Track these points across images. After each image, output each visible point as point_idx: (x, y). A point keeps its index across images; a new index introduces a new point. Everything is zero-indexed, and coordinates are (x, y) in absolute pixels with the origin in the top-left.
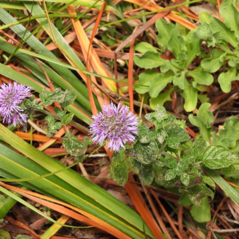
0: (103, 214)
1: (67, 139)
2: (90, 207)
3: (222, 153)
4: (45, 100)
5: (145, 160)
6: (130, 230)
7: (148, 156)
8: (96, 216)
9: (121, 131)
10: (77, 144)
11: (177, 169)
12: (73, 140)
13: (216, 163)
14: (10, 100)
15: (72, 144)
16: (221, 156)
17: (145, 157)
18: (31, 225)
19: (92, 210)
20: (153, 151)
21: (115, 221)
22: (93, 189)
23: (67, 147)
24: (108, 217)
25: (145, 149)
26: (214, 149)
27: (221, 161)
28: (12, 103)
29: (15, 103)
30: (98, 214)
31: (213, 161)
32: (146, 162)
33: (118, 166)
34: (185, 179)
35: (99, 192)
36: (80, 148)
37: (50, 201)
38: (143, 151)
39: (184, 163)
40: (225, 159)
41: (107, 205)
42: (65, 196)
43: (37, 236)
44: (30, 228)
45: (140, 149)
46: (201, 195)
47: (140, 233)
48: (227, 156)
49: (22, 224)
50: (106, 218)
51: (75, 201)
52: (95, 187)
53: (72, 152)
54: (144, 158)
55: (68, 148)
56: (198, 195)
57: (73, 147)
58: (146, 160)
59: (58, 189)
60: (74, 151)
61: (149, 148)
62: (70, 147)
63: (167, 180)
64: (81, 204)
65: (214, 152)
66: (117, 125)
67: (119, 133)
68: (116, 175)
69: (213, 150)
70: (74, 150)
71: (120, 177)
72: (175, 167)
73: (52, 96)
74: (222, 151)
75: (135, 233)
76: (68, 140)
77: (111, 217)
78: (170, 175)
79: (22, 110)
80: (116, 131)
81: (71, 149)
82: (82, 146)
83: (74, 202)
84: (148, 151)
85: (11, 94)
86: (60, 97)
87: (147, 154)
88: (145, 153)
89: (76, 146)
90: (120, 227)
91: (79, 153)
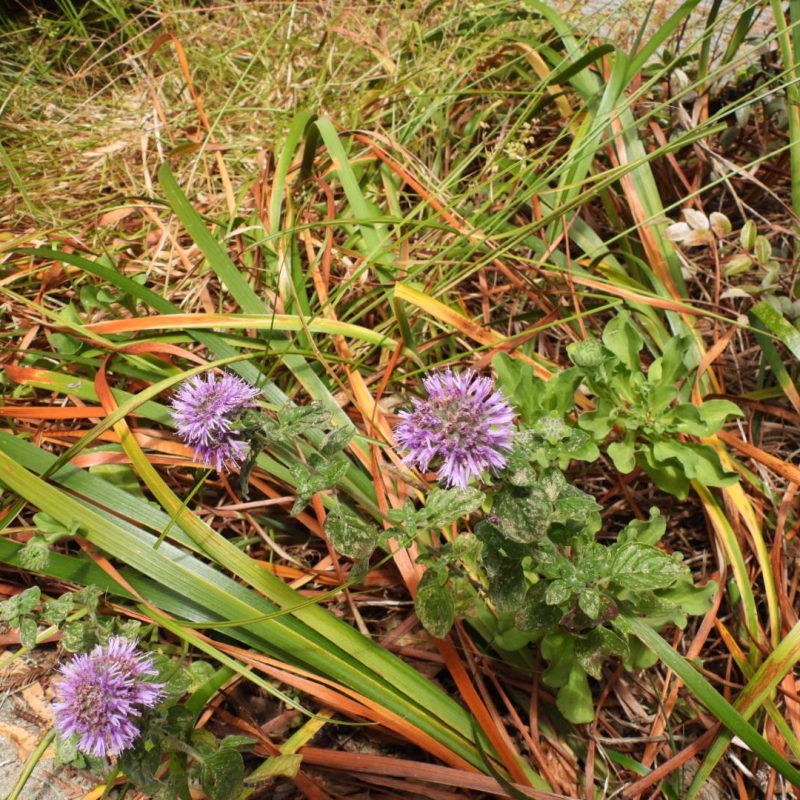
0: (399, 703)
1: (335, 520)
2: (375, 688)
3: (652, 561)
4: (290, 424)
5: (519, 534)
6: (448, 736)
7: (528, 523)
8: (384, 705)
9: (475, 435)
10: (355, 530)
11: (574, 580)
12: (348, 521)
13: (641, 580)
14: (210, 407)
15: (345, 532)
16: (650, 566)
17: (520, 526)
18: (263, 727)
19: (379, 696)
20: (540, 511)
21: (419, 716)
22: (380, 656)
23: (333, 538)
24: (408, 708)
25: (521, 506)
26: (635, 552)
27: (650, 576)
28: (213, 414)
29: (219, 412)
30: (389, 702)
31: (635, 577)
32: (523, 537)
33: (432, 596)
34: (590, 602)
35: (390, 662)
36: (361, 540)
37: (300, 676)
38: (516, 512)
39: (588, 566)
40: (658, 574)
41: (406, 687)
42: (328, 664)
43: (274, 746)
44: (261, 731)
45: (509, 507)
46: (603, 653)
47: (467, 744)
48: (661, 568)
49: (246, 724)
50: (402, 710)
51: (348, 676)
52: (382, 653)
53: (345, 548)
54: (516, 527)
55: (337, 539)
56: (596, 654)
57: (347, 538)
58: (523, 532)
59: (314, 650)
60: (349, 547)
61: (528, 504)
62: (340, 538)
63: (552, 603)
64: (357, 681)
65: (634, 558)
66: (465, 419)
67: (470, 440)
68: (428, 615)
69: (631, 555)
70: (348, 543)
71: (437, 619)
72: (569, 574)
73: (304, 415)
74: (651, 556)
75: (457, 741)
76: (337, 522)
77: (413, 708)
78: (558, 592)
79: (237, 432)
80: (462, 436)
81: (342, 542)
82: (365, 536)
83: (344, 678)
84: (528, 511)
85: (212, 395)
86: (321, 418)
87: (526, 518)
88: (520, 516)
89: (353, 534)
90: (429, 728)
91: (359, 551)
